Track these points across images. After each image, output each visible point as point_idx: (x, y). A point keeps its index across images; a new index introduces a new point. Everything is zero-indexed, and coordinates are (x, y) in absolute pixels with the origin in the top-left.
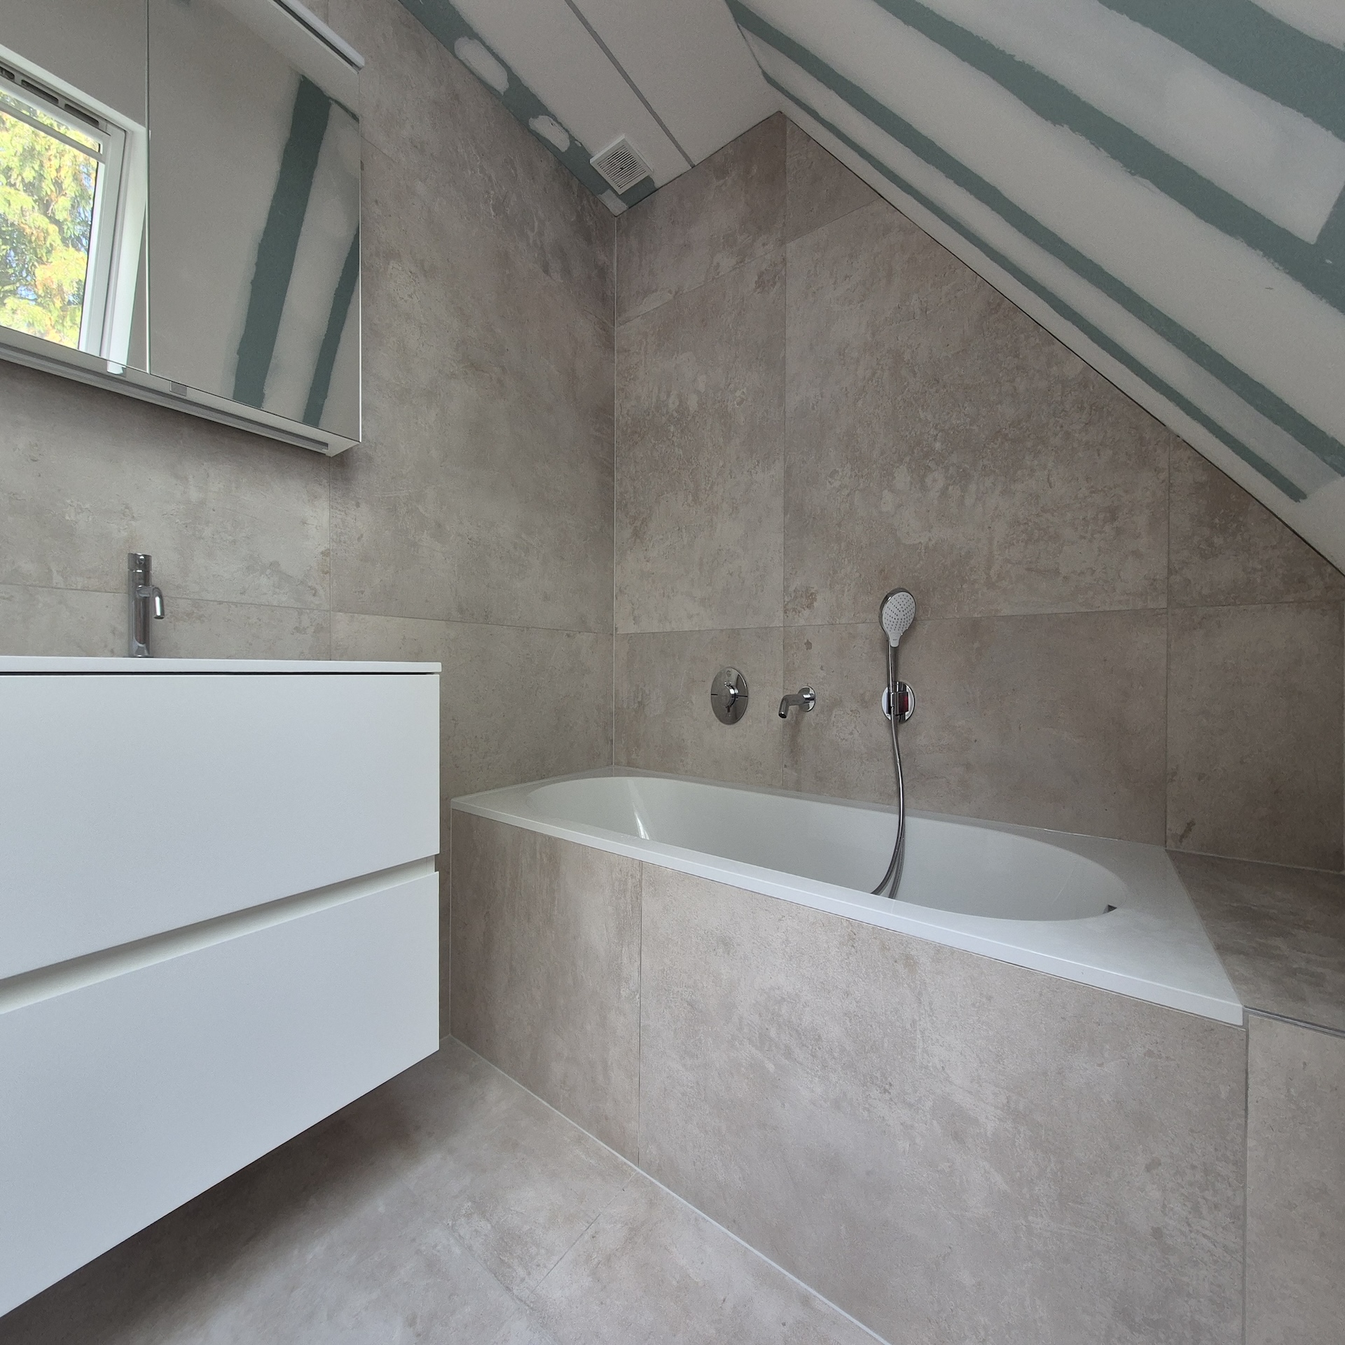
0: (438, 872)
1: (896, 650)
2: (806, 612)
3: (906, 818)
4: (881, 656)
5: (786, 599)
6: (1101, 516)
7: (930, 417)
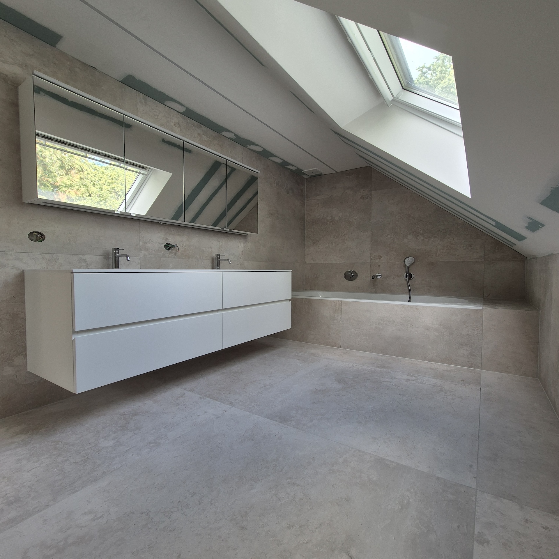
0: (291, 302)
1: (408, 267)
2: (379, 260)
3: (411, 296)
4: (404, 268)
5: (371, 257)
6: (467, 246)
7: (419, 227)
